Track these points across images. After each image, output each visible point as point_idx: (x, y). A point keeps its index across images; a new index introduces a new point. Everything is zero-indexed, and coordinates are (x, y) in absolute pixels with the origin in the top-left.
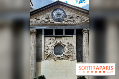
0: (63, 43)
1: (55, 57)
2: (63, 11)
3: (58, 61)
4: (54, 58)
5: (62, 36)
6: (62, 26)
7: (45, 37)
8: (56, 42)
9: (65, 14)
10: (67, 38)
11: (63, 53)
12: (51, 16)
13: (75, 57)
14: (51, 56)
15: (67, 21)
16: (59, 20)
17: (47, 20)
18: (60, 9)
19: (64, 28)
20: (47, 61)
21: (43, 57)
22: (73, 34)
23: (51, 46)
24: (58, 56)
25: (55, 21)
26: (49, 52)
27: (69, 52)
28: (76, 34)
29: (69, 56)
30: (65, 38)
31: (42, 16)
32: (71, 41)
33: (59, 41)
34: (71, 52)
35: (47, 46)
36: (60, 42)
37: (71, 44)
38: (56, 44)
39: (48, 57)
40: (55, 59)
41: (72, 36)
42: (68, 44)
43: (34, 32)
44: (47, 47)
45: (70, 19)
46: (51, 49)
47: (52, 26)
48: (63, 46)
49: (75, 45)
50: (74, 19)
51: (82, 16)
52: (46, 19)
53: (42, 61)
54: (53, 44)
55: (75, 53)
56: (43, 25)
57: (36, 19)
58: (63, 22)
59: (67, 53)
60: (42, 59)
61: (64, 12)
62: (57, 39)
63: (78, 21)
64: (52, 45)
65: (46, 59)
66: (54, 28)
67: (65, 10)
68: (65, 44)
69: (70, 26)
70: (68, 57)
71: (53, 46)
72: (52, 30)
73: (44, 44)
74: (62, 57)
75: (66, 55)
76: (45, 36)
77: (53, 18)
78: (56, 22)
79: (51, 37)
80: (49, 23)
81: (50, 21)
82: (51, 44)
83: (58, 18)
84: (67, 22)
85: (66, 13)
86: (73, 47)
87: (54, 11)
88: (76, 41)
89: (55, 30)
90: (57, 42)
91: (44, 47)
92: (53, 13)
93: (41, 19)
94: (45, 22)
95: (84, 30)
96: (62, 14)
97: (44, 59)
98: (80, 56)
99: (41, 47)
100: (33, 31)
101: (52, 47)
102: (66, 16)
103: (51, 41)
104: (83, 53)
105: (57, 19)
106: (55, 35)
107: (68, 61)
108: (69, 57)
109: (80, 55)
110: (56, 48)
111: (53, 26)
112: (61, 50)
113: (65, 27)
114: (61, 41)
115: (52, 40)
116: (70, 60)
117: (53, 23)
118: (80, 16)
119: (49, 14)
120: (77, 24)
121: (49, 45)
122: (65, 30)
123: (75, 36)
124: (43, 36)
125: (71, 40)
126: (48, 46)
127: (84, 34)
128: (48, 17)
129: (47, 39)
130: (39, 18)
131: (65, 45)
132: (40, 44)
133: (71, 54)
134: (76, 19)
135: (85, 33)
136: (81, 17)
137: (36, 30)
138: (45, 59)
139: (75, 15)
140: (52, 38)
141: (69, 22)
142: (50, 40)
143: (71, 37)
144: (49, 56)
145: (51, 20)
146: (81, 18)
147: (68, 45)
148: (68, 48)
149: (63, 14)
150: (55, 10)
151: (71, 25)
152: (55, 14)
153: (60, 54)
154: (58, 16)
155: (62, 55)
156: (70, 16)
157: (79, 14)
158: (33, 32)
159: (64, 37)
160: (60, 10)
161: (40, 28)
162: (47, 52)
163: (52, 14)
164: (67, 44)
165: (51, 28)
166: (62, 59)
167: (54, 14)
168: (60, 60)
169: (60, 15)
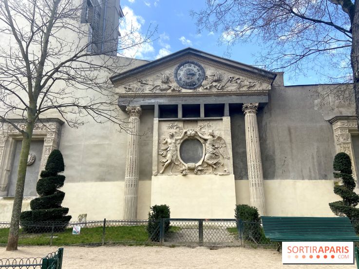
0: (200, 135)
1: (184, 168)
2: (199, 66)
3: (191, 176)
4: (181, 169)
5: (199, 118)
6: (198, 98)
7: (159, 121)
8: (186, 133)
9: (204, 73)
10: (211, 123)
11: (202, 157)
12: (173, 77)
13: (230, 168)
14: (173, 164)
15: (208, 88)
16: (192, 86)
17: (165, 86)
18: (193, 63)
19: (202, 102)
20: (164, 177)
21: (155, 168)
22: (222, 115)
23: (174, 141)
24: (191, 165)
25: (182, 87)
26: (169, 155)
27: (215, 155)
28: (230, 115)
29: (215, 164)
30: (206, 123)
31: (154, 77)
32: (219, 130)
33: (191, 130)
34: (220, 156)
35: (164, 142)
36: (194, 132)
37: (220, 138)
38: (186, 137)
39: (166, 168)
40: (184, 173)
41: (222, 119)
42: (213, 136)
43: (137, 112)
44: (164, 144)
45: (214, 84)
46: (174, 149)
47: (175, 99)
48: (202, 141)
49: (228, 139)
50: (223, 84)
51: (241, 77)
52: (163, 82)
53: (153, 177)
54: (177, 138)
55: (229, 159)
56: (156, 96)
57: (139, 84)
58: (200, 90)
59: (211, 158)
60: (154, 173)
61: (202, 69)
62: (186, 126)
63: (232, 88)
64: (176, 140)
65: (163, 173)
66: (180, 103)
67: (203, 65)
68: (206, 137)
69: (216, 98)
70: (213, 167)
71: (178, 142)
72: (176, 107)
73: (157, 137)
74: (200, 168)
75: (210, 162)
76: (160, 119)
77: (178, 82)
78: (184, 91)
79: (172, 122)
80: (169, 91)
81: (172, 89)
82: (175, 138)
83: (188, 81)
84: (209, 90)
85: (206, 70)
86: (225, 143)
87: (179, 67)
88: (230, 129)
89: (183, 106)
90: (188, 133)
91: (159, 143)
92: (179, 72)
93: (151, 83)
94: (162, 90)
95: (247, 107)
96: (198, 73)
97: (158, 172)
98: (241, 164)
99: (148, 144)
100: (135, 109)
101: (175, 143)
102: (206, 78)
103: (173, 131)
104: (248, 156)
105: (187, 83)
106: (183, 116)
107: (213, 176)
108: (215, 167)
109: (242, 161)
110: (185, 145)
111: (178, 99)
112: (197, 151)
113: (205, 99)
114: (197, 129)
115: (175, 127)
116: (219, 174)
117: (179, 91)
118: (237, 77)
119: (169, 72)
120: (230, 94)
121: (169, 141)
122: (205, 105)
123: (227, 120)
124: (156, 120)
125: (218, 128)
126: (167, 142)
127: (246, 115)
128: (168, 79)
129: (165, 126)
130: (146, 81)
131: (206, 140)
132: (147, 137)
133: (221, 160)
134: (229, 84)
135: (250, 112)
136: (239, 79)
137: (142, 106)
138: (161, 172)
139: (227, 75)
140: (176, 123)
141: (214, 90)
142: (172, 127)
143: (220, 123)
144: (170, 164)
145: (174, 85)
146: (239, 81)
147: (214, 141)
148: (213, 146)
149: (200, 72)
150: (182, 65)
151: (218, 95)
152: (182, 73)
153: (196, 161)
154: (188, 79)
155: (200, 163)
156: (216, 78)
157: (234, 74)
158: (134, 112)
159: (204, 120)
160: (192, 65)
161: (150, 101)
162: (165, 157)
163: (176, 74)
164: (210, 137)
165: (173, 103)
166: (199, 172)
167: (180, 74)
168: (196, 174)
169: (193, 75)
